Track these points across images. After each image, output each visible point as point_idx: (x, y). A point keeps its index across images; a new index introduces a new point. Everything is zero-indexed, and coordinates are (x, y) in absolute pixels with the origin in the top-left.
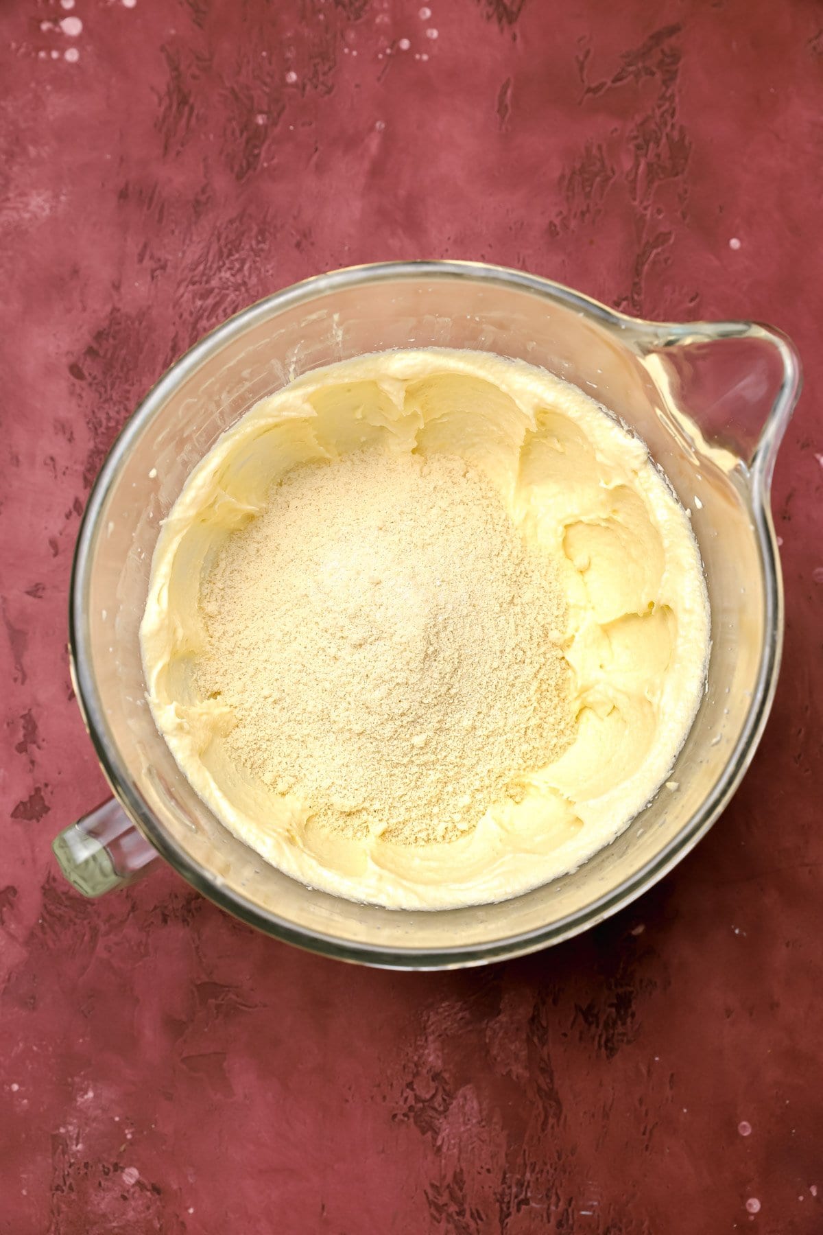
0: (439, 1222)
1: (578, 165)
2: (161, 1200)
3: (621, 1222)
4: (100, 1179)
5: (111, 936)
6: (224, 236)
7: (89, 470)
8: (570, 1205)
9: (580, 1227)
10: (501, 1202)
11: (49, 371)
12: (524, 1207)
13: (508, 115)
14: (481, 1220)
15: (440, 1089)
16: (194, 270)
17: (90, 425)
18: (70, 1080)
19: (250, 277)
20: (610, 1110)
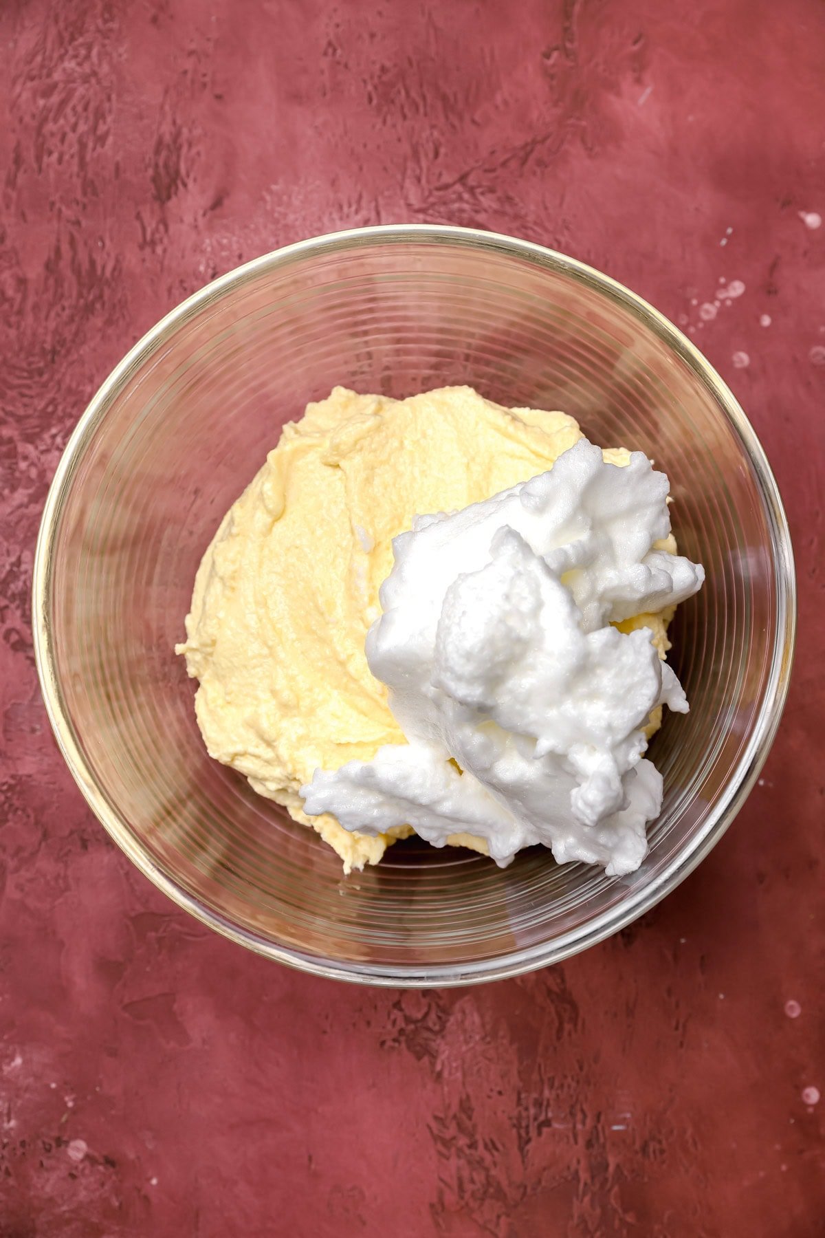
0: (448, 1159)
2: (116, 1173)
3: (660, 1132)
4: (42, 1158)
5: (23, 872)
6: (61, 18)
8: (599, 1121)
9: (613, 1143)
10: (519, 1128)
12: (545, 1130)
14: (497, 1149)
15: (434, 1005)
16: (31, 62)
19: (100, 64)
20: (634, 1006)
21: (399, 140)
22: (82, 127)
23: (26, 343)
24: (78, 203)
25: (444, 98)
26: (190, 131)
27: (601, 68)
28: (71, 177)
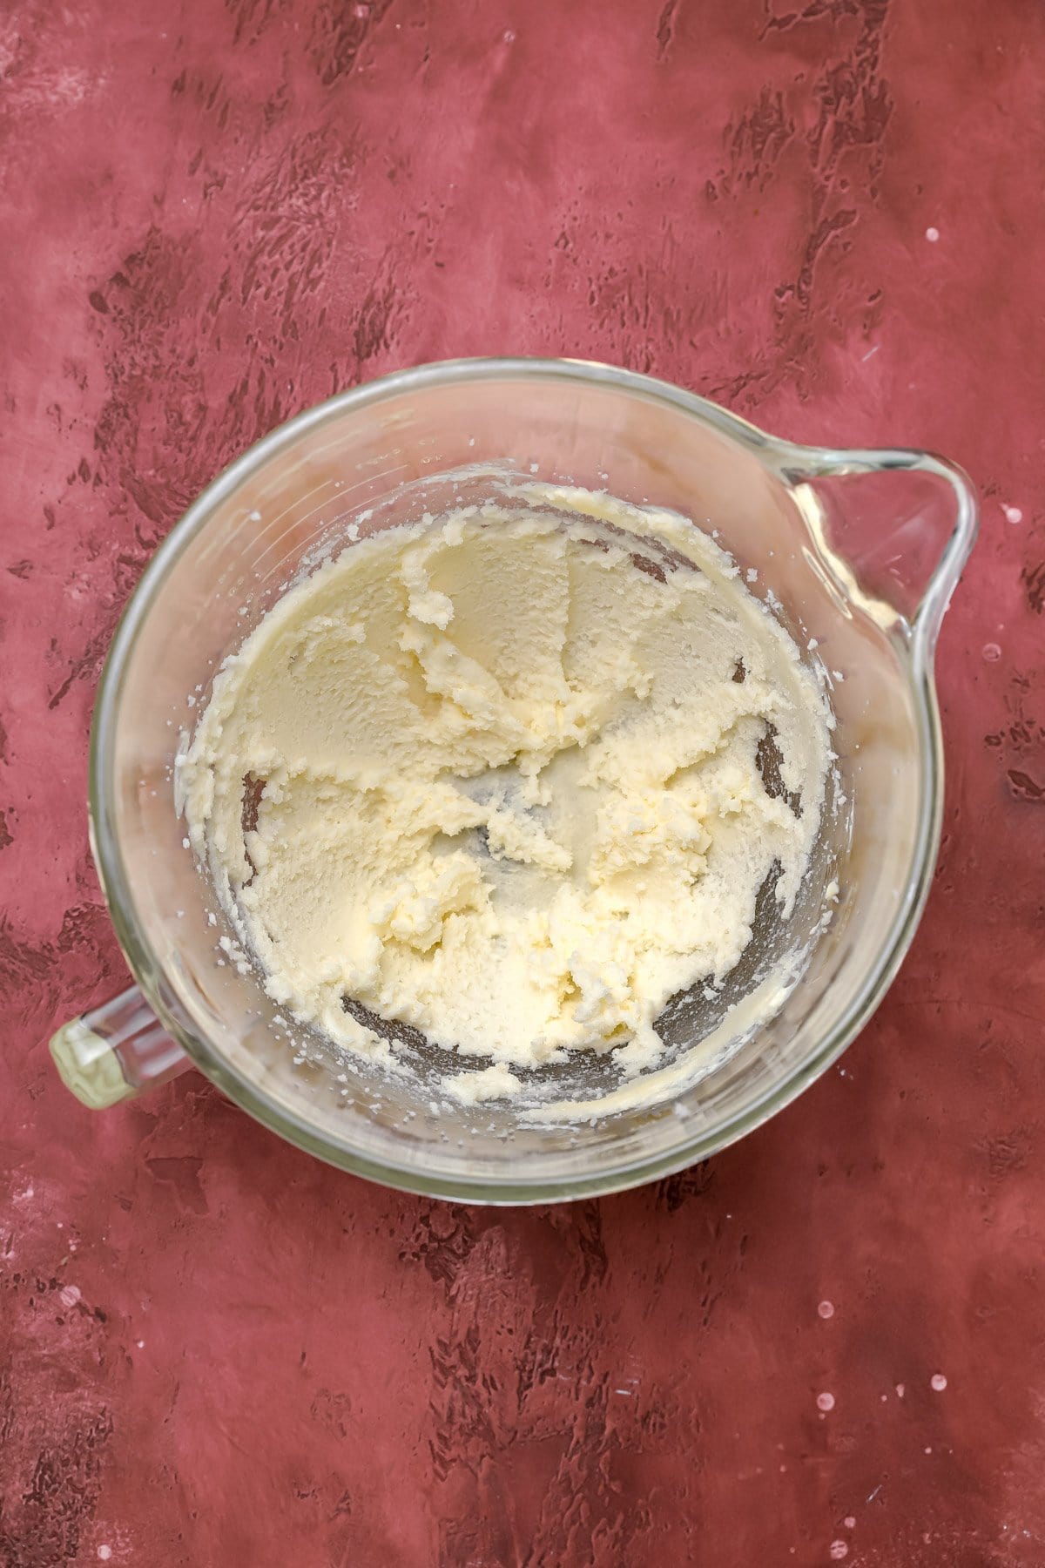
0: (443, 1387)
1: (749, 115)
2: (105, 1328)
3: (664, 1406)
4: (32, 1296)
5: (75, 1003)
6: (299, 153)
7: (102, 427)
8: (605, 1381)
9: (615, 1407)
10: (522, 1370)
11: (64, 297)
12: (548, 1378)
13: (669, 42)
14: (496, 1389)
15: (462, 1227)
16: (259, 191)
17: (110, 371)
18: (6, 1172)
19: (327, 208)
20: (665, 1272)
21: (613, 346)
22: (296, 267)
23: (193, 471)
24: (275, 342)
25: (667, 313)
26: (404, 293)
27: (832, 317)
28: (275, 314)
